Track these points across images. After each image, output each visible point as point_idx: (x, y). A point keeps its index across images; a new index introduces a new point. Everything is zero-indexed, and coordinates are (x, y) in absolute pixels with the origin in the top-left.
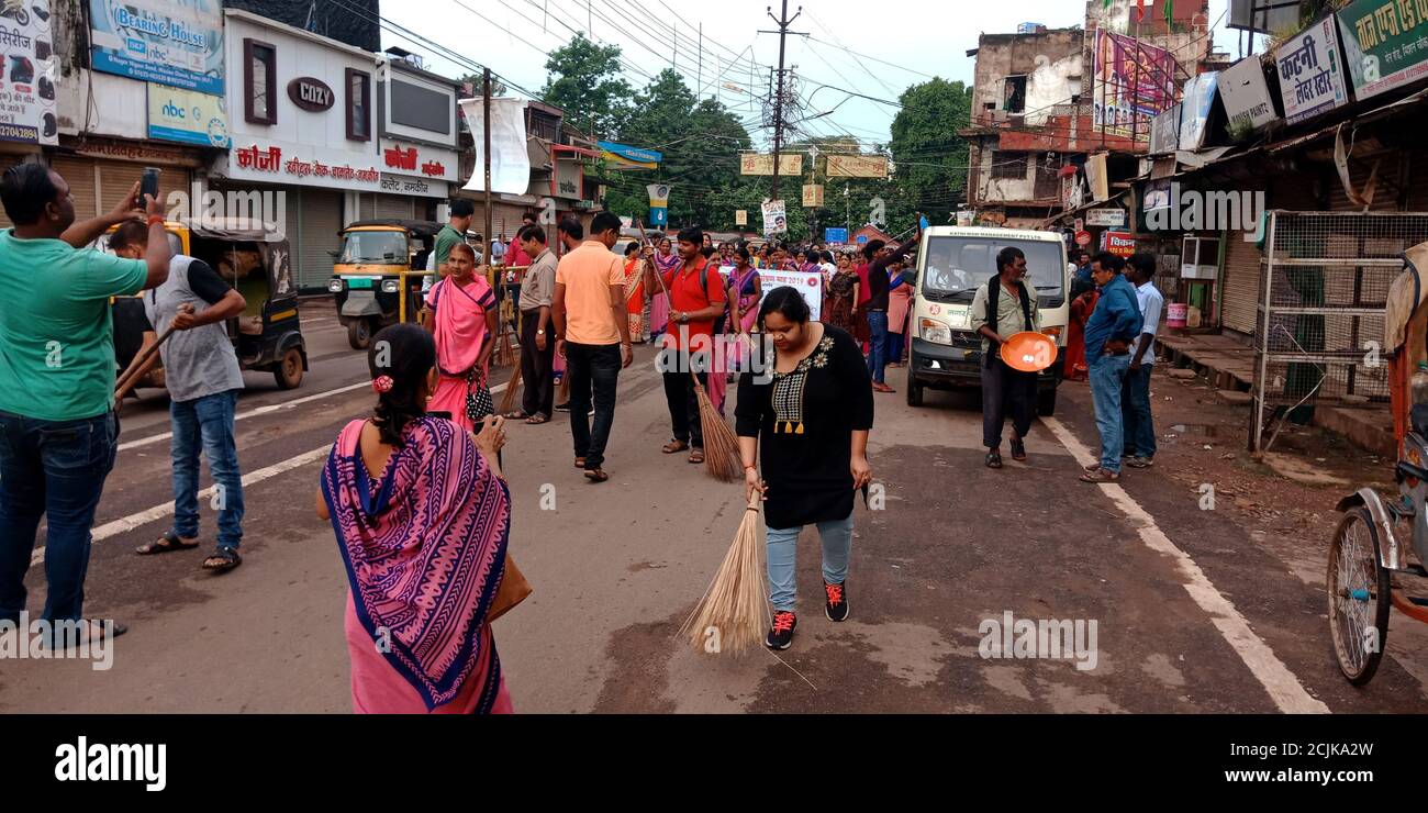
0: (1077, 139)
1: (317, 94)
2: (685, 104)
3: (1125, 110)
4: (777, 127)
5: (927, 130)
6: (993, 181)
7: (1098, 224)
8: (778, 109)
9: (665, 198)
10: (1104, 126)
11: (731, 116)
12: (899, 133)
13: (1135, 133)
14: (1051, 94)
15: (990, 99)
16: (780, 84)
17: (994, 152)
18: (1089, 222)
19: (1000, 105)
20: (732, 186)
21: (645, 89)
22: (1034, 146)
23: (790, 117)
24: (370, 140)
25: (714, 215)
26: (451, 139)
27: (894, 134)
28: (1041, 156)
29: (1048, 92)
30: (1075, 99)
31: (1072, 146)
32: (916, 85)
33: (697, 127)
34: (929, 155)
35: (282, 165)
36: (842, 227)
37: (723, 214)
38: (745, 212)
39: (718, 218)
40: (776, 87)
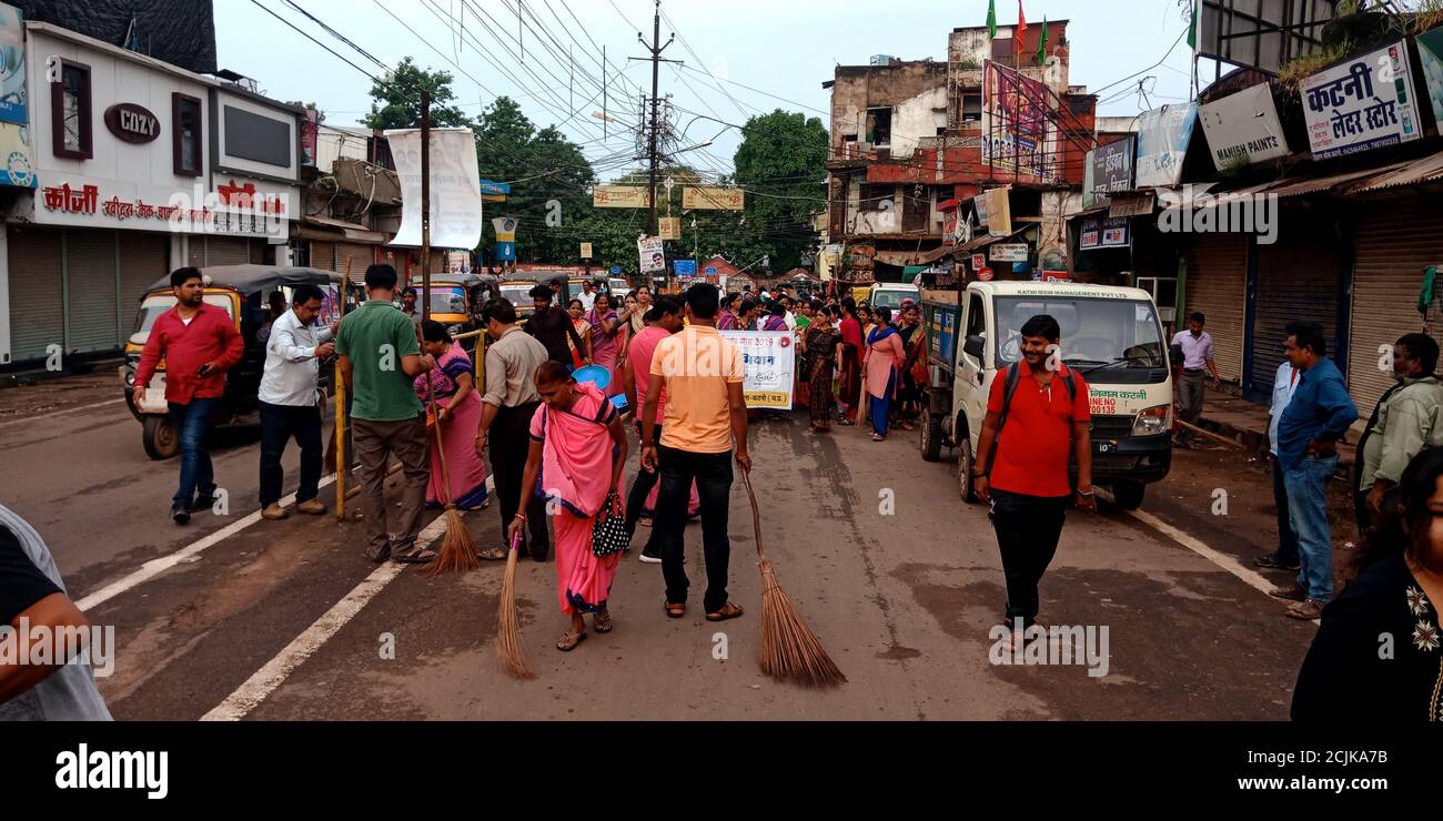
0: (944, 171)
1: (140, 122)
2: (522, 133)
3: (1009, 141)
4: (652, 159)
5: (771, 162)
6: (860, 214)
7: (1002, 259)
8: (653, 139)
9: (513, 232)
10: (991, 159)
11: (572, 145)
12: (743, 165)
13: (1017, 165)
14: (917, 126)
15: (849, 131)
16: (654, 113)
17: (861, 185)
18: (992, 258)
19: (862, 138)
20: (574, 217)
21: (479, 117)
22: (902, 178)
23: (666, 149)
24: (201, 175)
25: (556, 248)
26: (291, 173)
27: (737, 165)
28: (908, 188)
29: (913, 124)
30: (940, 131)
31: (939, 177)
32: (758, 116)
33: (536, 157)
34: (774, 187)
35: (99, 207)
36: (690, 259)
37: (567, 247)
38: (590, 244)
39: (562, 250)
40: (649, 117)
